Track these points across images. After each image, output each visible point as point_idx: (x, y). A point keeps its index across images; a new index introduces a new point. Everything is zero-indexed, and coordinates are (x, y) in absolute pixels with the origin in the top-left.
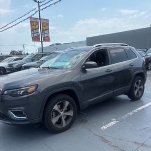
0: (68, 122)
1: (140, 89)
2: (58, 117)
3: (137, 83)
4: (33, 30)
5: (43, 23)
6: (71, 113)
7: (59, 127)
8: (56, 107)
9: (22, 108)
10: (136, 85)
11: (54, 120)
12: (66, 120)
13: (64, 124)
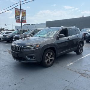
0: (52, 62)
1: (81, 49)
2: (48, 60)
5: (22, 12)
6: (53, 58)
7: (48, 64)
8: (47, 55)
9: (34, 55)
10: (80, 47)
11: (46, 61)
13: (50, 63)
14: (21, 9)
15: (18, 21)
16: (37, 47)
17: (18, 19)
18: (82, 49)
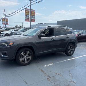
0: (28, 61)
2: (23, 58)
3: (70, 47)
4: (26, 15)
5: (32, 12)
6: (30, 57)
8: (22, 54)
10: (69, 48)
12: (27, 60)
13: (26, 62)
14: (31, 9)
15: (27, 20)
16: (10, 45)
17: (27, 18)
18: (73, 51)
